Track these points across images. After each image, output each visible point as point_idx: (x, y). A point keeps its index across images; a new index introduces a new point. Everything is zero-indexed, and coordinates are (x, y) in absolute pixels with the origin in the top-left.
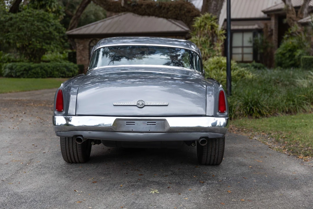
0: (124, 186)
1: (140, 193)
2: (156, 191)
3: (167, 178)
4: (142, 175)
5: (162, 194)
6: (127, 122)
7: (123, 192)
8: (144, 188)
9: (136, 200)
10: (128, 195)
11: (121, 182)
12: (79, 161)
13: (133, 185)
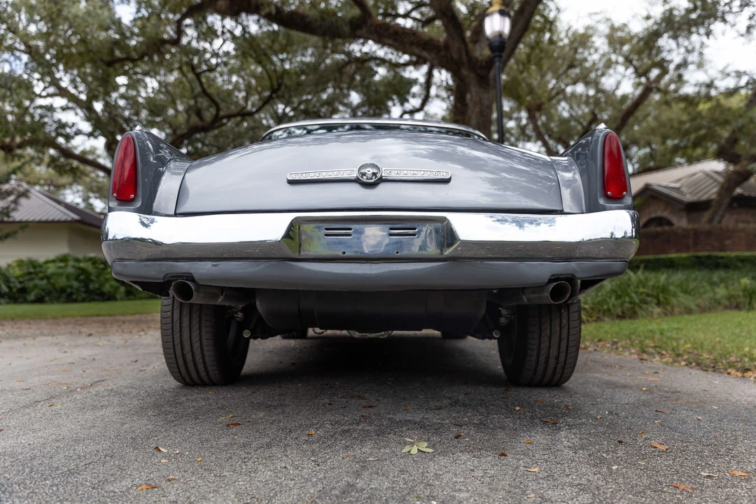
0: (321, 432)
1: (371, 454)
2: (424, 446)
3: (444, 413)
4: (371, 407)
5: (444, 453)
6: (327, 229)
7: (313, 452)
8: (380, 438)
9: (358, 475)
10: (329, 459)
11: (313, 424)
12: (210, 378)
13: (348, 431)
